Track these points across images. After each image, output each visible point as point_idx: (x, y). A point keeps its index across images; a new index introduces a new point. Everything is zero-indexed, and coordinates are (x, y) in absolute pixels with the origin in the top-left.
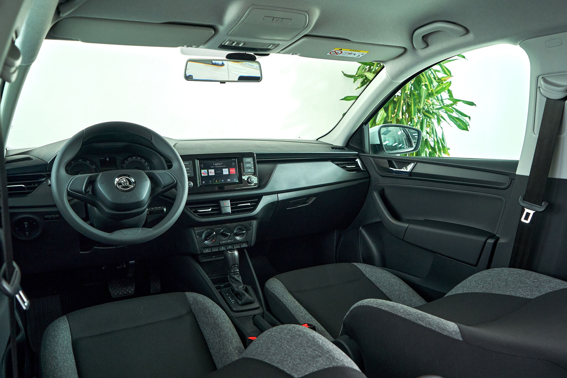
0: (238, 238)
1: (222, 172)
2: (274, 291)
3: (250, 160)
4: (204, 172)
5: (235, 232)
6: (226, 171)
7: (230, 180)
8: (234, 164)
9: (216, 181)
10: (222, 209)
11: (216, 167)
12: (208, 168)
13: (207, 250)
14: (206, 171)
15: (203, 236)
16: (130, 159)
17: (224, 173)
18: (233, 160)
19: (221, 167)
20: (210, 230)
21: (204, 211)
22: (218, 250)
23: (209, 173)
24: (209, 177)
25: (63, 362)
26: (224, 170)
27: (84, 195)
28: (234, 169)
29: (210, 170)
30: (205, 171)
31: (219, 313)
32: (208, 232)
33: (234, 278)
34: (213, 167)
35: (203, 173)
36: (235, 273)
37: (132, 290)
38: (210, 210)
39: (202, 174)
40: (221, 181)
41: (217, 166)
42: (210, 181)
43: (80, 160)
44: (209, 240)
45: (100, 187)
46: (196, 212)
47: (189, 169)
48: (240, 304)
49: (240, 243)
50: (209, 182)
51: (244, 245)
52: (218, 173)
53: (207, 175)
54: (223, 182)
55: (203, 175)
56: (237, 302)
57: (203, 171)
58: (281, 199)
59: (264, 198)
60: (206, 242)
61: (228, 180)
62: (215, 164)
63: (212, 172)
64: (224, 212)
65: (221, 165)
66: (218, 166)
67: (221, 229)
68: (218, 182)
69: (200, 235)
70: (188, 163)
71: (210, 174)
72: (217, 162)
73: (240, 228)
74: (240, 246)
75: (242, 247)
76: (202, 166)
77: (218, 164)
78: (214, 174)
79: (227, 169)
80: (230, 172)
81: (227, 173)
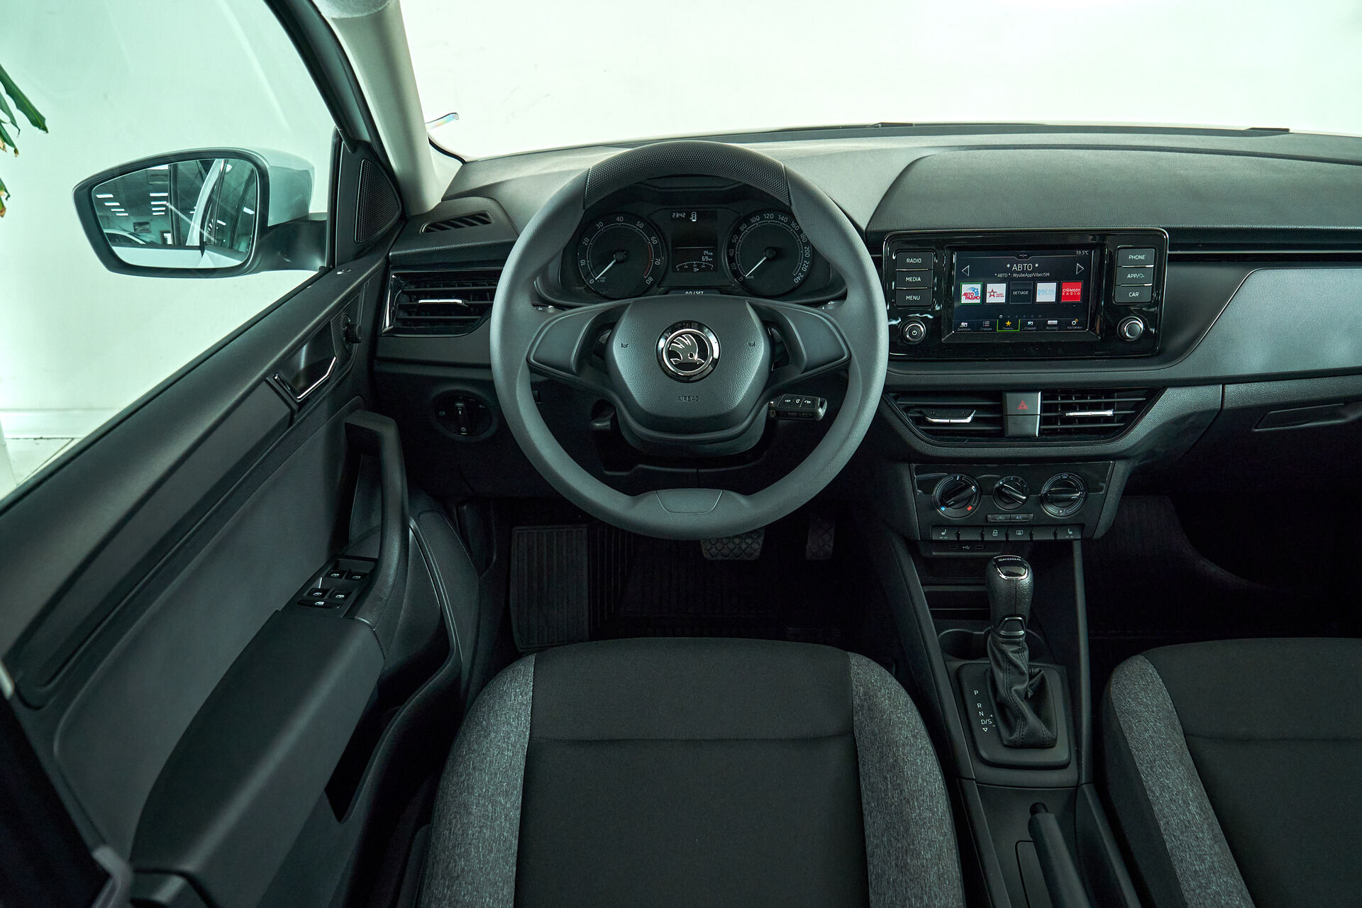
0: (1052, 510)
1: (1033, 293)
2: (1131, 728)
3: (1142, 257)
4: (969, 292)
5: (1045, 489)
6: (1046, 293)
7: (1055, 322)
8: (1080, 269)
9: (1008, 323)
10: (1010, 421)
11: (1015, 275)
12: (986, 278)
13: (943, 534)
14: (978, 287)
15: (937, 491)
16: (757, 218)
17: (1040, 299)
18: (1079, 252)
19: (1030, 275)
20: (961, 477)
21: (947, 421)
22: (980, 539)
23: (988, 295)
24: (985, 310)
25: (481, 827)
26: (1040, 286)
27: (573, 373)
28: (1080, 284)
29: (990, 287)
30: (974, 290)
31: (920, 781)
32: (954, 482)
33: (1003, 652)
34: (1006, 275)
35: (965, 294)
36: (1011, 640)
37: (756, 546)
38: (969, 420)
39: (963, 298)
40: (1024, 324)
41: (1018, 272)
42: (987, 323)
43: (618, 219)
44: (952, 505)
45: (622, 354)
46: (920, 421)
47: (919, 279)
48: (1005, 743)
49: (1056, 525)
50: (981, 325)
51: (1070, 533)
52: (1018, 295)
53: (978, 301)
54: (1030, 326)
55: (964, 301)
56: (997, 728)
57: (966, 288)
58: (1234, 405)
59: (1170, 392)
60: (943, 509)
61: (1049, 322)
62: (1012, 267)
63: (997, 293)
64: (1012, 429)
65: (1035, 270)
66: (1023, 272)
67: (999, 479)
68: (1014, 326)
69: (927, 486)
70: (919, 260)
71: (989, 300)
72: (1021, 258)
73: (1065, 479)
74: (1055, 535)
75: (1060, 537)
76: (966, 271)
77: (1023, 267)
78: (1003, 300)
79: (1053, 286)
80: (1063, 294)
81: (1051, 298)
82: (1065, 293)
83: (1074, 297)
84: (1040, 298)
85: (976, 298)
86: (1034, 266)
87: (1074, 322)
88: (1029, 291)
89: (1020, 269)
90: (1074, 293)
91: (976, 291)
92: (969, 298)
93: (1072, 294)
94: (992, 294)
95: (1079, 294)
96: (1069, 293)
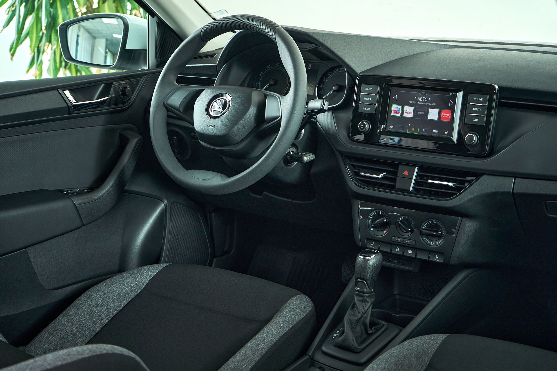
0: (426, 241)
1: (427, 114)
3: (482, 99)
4: (396, 110)
5: (424, 228)
6: (433, 114)
7: (436, 131)
8: (451, 103)
9: (413, 129)
11: (418, 103)
12: (404, 103)
13: (372, 245)
14: (400, 107)
15: (370, 218)
16: (337, 70)
18: (451, 94)
19: (426, 104)
20: (382, 212)
22: (389, 251)
23: (405, 112)
24: (402, 120)
26: (431, 110)
27: (181, 112)
28: (451, 111)
29: (406, 108)
30: (398, 108)
34: (414, 102)
35: (394, 111)
36: (360, 293)
38: (380, 176)
39: (392, 112)
40: (421, 131)
41: (420, 102)
42: (403, 127)
46: (357, 174)
47: (370, 99)
49: (429, 251)
50: (400, 128)
51: (437, 258)
52: (419, 114)
53: (399, 115)
54: (424, 132)
55: (393, 114)
57: (394, 107)
59: (485, 179)
60: (372, 229)
61: (434, 131)
62: (417, 98)
63: (409, 112)
65: (428, 101)
66: (423, 102)
67: (399, 217)
68: (416, 130)
69: (365, 215)
70: (371, 89)
71: (405, 115)
72: (422, 94)
73: (434, 224)
74: (429, 257)
75: (431, 259)
76: (395, 98)
77: (423, 99)
78: (411, 116)
79: (437, 111)
80: (442, 116)
81: (436, 118)
82: (443, 116)
83: (447, 118)
84: (430, 117)
85: (399, 113)
86: (428, 99)
87: (446, 133)
88: (425, 112)
89: (421, 100)
90: (447, 116)
91: (399, 109)
92: (395, 113)
93: (446, 117)
94: (407, 112)
95: (450, 117)
96: (445, 116)
